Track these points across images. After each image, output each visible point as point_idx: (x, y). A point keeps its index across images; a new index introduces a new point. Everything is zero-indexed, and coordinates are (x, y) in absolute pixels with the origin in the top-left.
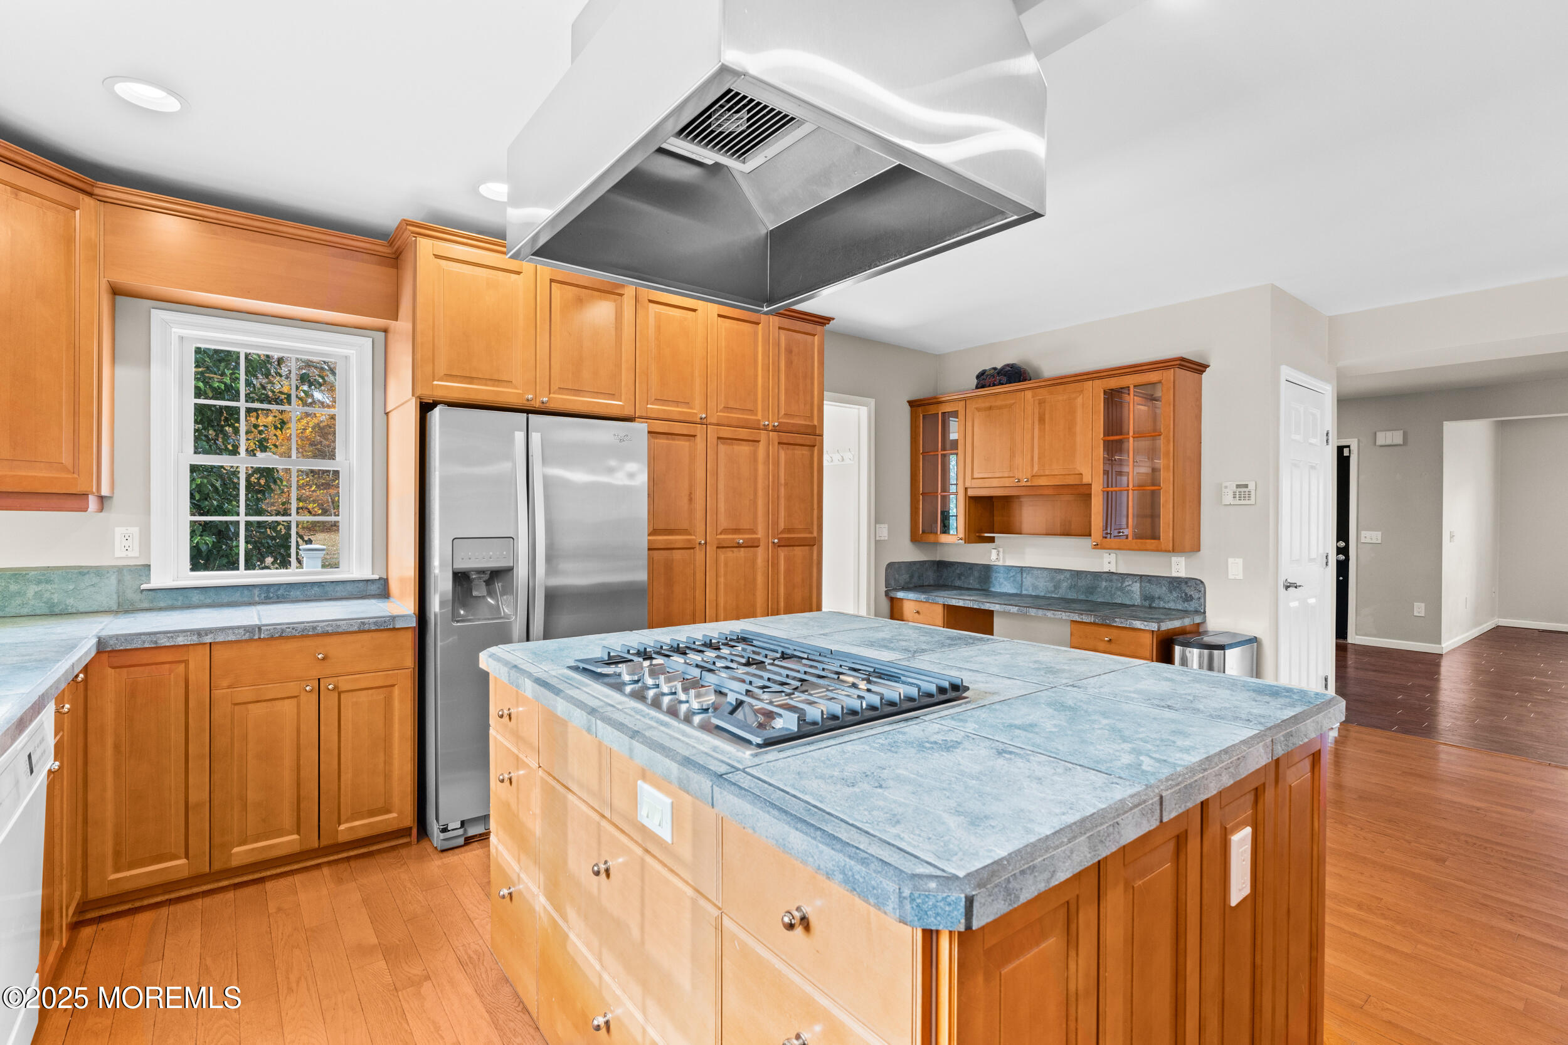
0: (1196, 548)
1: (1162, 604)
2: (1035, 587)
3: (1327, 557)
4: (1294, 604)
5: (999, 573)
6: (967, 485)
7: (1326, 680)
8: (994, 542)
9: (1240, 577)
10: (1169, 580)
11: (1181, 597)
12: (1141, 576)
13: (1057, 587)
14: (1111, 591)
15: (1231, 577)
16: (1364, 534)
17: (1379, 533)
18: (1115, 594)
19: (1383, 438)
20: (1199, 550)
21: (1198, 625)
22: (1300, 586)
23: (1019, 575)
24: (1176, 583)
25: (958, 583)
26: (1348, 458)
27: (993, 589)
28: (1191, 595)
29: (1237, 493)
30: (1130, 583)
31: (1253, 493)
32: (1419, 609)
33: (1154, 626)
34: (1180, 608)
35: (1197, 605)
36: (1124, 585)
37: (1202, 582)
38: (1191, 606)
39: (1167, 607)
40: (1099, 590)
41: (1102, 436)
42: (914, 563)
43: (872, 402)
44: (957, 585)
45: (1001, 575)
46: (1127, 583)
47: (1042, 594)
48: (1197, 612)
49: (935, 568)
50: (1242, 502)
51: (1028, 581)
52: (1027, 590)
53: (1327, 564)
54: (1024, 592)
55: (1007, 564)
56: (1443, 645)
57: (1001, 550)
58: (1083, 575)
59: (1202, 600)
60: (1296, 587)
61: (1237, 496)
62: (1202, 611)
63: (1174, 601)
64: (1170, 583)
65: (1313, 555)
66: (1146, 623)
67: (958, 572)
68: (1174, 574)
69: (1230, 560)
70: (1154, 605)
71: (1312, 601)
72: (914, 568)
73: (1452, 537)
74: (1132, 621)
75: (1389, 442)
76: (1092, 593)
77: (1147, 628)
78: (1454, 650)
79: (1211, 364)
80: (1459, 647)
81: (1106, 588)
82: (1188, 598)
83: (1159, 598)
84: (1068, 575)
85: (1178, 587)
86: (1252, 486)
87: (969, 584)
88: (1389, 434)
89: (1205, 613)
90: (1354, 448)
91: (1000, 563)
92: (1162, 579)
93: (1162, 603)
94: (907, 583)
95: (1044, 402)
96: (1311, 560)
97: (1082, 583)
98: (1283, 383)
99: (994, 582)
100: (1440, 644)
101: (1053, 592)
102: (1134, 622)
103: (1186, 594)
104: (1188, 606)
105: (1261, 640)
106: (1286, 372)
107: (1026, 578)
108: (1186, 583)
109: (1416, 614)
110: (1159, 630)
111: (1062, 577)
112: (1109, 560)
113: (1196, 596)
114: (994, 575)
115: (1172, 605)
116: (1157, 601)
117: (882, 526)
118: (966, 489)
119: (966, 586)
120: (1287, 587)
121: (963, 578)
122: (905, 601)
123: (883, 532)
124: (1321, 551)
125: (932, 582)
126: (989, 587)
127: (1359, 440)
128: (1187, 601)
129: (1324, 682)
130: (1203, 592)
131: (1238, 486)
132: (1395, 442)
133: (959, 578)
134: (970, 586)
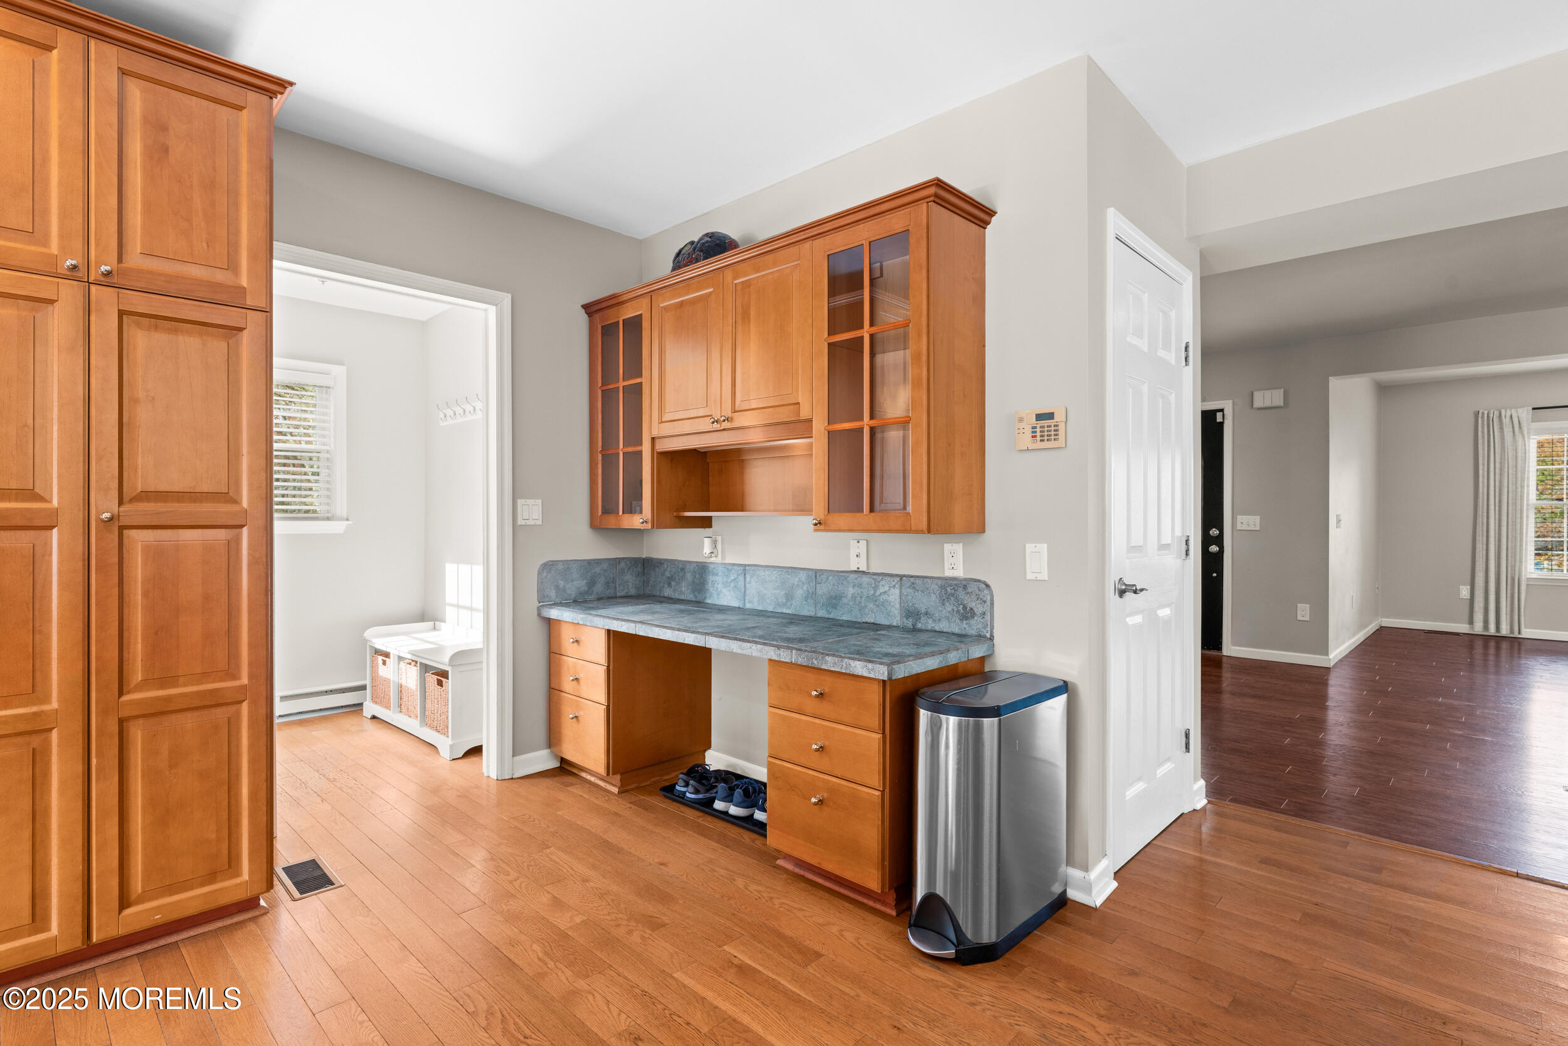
0: (977, 526)
1: (931, 624)
2: (762, 598)
3: (1187, 542)
4: (1136, 620)
5: (717, 575)
6: (655, 433)
7: (1187, 736)
8: (710, 526)
9: (1045, 576)
10: (940, 582)
11: (958, 611)
12: (901, 577)
13: (789, 597)
14: (860, 602)
15: (1030, 576)
16: (1240, 518)
17: (1258, 518)
18: (865, 606)
19: (1263, 399)
20: (984, 531)
21: (982, 660)
22: (1142, 590)
23: (741, 578)
24: (952, 588)
25: (668, 592)
26: (1222, 424)
27: (709, 601)
28: (972, 609)
29: (1038, 430)
30: (886, 588)
31: (1062, 427)
32: (1304, 612)
33: (881, 672)
34: (957, 631)
35: (980, 626)
36: (878, 593)
37: (987, 586)
38: (972, 627)
39: (937, 628)
40: (845, 600)
41: (826, 335)
42: (598, 562)
43: (507, 298)
44: (666, 594)
45: (718, 579)
46: (882, 590)
47: (770, 609)
48: (980, 638)
49: (639, 569)
50: (1046, 444)
51: (753, 587)
52: (750, 602)
53: (1187, 554)
54: (748, 606)
55: (727, 561)
56: (1331, 656)
57: (719, 538)
58: (824, 577)
59: (988, 617)
60: (1135, 592)
61: (1038, 434)
62: (988, 635)
63: (947, 618)
64: (943, 587)
65: (1167, 539)
66: (870, 666)
67: (668, 574)
68: (948, 573)
69: (1029, 547)
70: (919, 626)
71: (1165, 612)
72: (598, 570)
73: (1339, 521)
74: (851, 662)
75: (1268, 404)
76: (834, 606)
77: (872, 675)
78: (1341, 661)
79: (999, 210)
80: (1346, 656)
81: (854, 597)
82: (967, 614)
83: (926, 614)
84: (803, 576)
85: (953, 595)
86: (1059, 417)
87: (681, 593)
88: (1268, 393)
89: (992, 639)
90: (1228, 412)
91: (718, 560)
92: (929, 581)
93: (930, 621)
94: (581, 594)
95: (749, 286)
96: (1163, 547)
97: (823, 589)
98: (1111, 243)
99: (711, 589)
100: (1327, 654)
101: (784, 605)
102: (854, 663)
103: (965, 608)
104: (966, 626)
105: (1074, 685)
106: (1115, 221)
107: (750, 583)
108: (965, 587)
109: (1299, 618)
110: (890, 679)
111: (796, 581)
112: (857, 551)
113: (979, 609)
114: (711, 578)
115: (943, 626)
116: (923, 619)
117: (530, 502)
118: (653, 439)
119: (677, 596)
120: (1122, 593)
121: (673, 584)
122: (563, 624)
123: (531, 511)
124: (1178, 532)
125: (633, 592)
126: (705, 598)
127: (1234, 404)
128: (967, 618)
129: (1184, 739)
130: (988, 603)
131: (1039, 417)
132: (1274, 404)
133: (669, 585)
134: (682, 597)
